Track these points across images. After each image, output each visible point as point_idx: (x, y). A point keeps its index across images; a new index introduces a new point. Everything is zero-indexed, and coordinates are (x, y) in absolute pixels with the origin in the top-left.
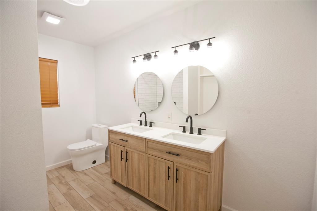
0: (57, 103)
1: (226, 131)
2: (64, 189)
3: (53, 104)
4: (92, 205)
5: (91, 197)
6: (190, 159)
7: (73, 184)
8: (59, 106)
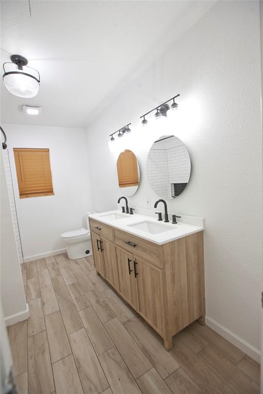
0: (52, 192)
1: (204, 219)
2: (54, 274)
3: (48, 192)
4: (70, 292)
5: (73, 284)
6: (145, 250)
7: (62, 271)
8: (53, 194)
